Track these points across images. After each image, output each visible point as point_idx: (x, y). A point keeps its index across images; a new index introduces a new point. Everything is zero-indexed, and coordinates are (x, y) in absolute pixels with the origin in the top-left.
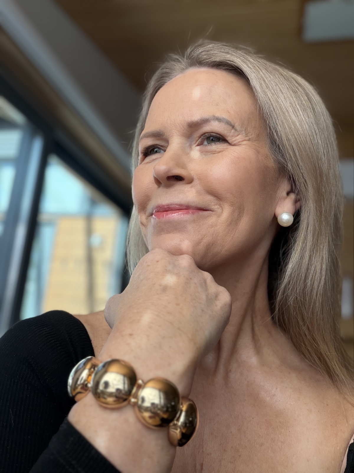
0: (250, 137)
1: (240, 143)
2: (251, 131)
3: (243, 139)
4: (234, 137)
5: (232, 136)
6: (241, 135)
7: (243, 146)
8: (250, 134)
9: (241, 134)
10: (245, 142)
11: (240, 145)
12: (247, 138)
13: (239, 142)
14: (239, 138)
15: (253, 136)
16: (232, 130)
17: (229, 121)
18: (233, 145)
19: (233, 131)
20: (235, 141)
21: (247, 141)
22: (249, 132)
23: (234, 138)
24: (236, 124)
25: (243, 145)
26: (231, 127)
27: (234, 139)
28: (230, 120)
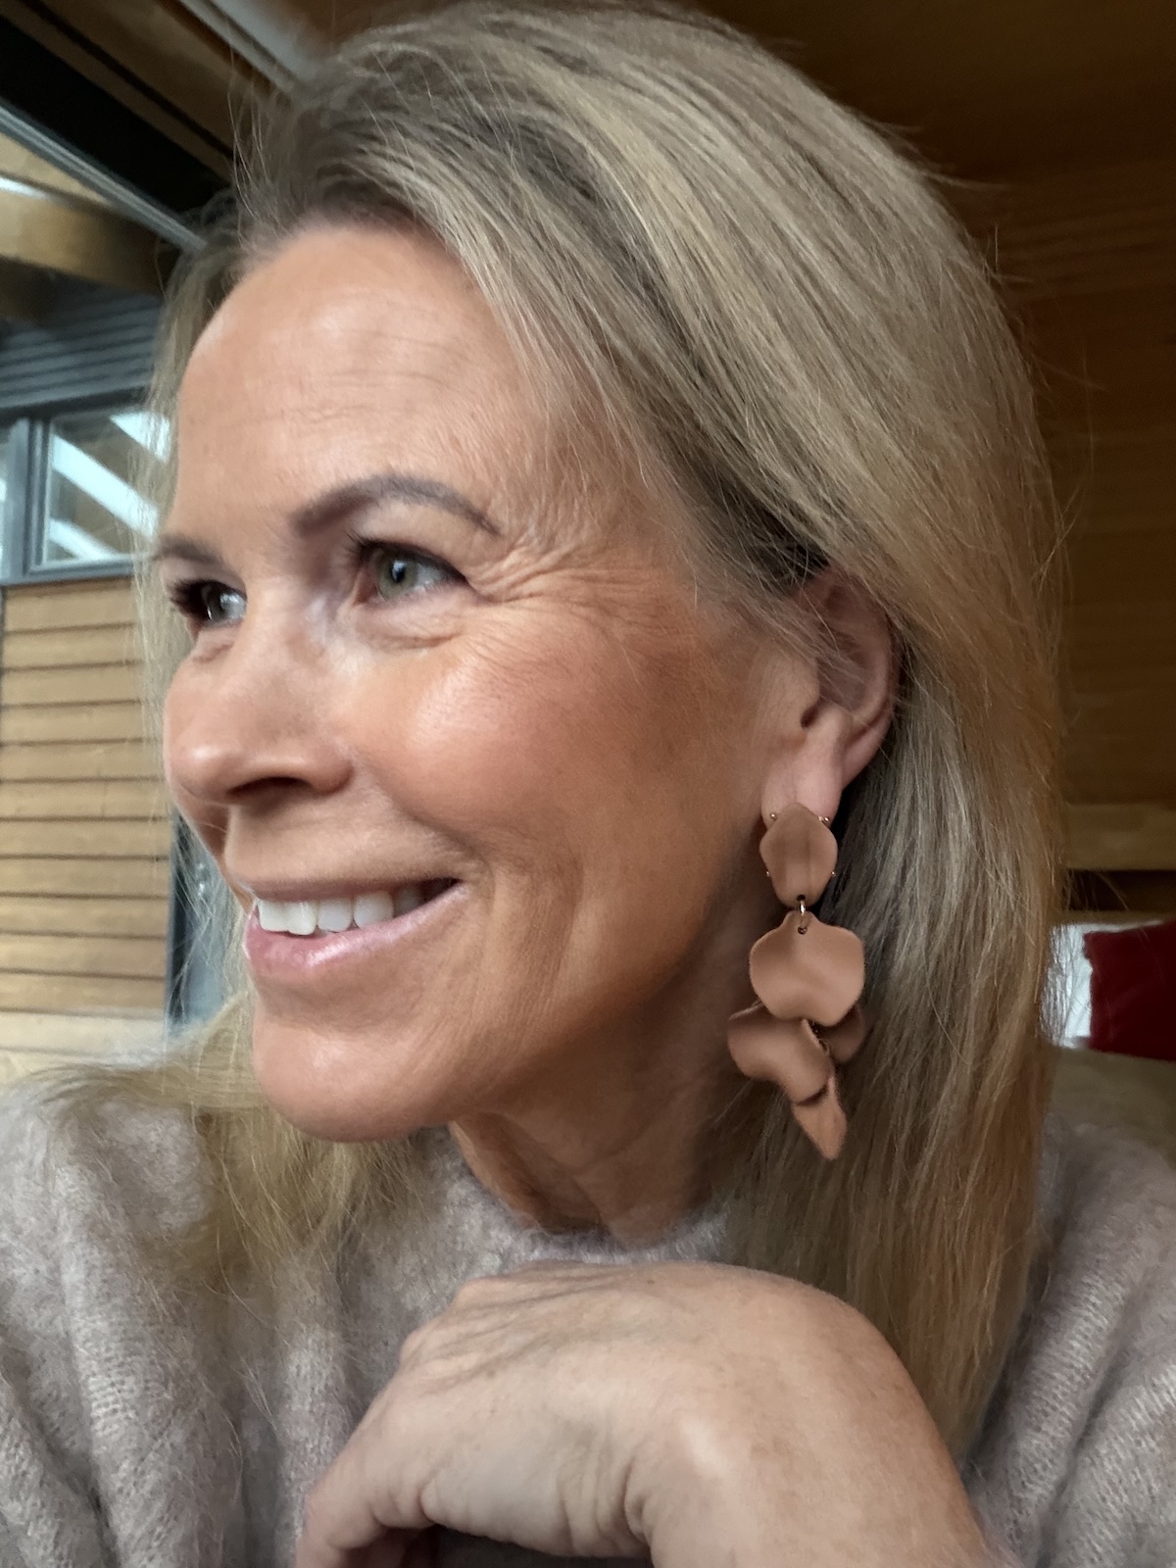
1: (518, 590)
3: (528, 570)
4: (487, 565)
5: (479, 561)
6: (524, 549)
7: (528, 603)
8: (570, 529)
9: (521, 546)
10: (537, 584)
11: (517, 598)
12: (547, 561)
13: (513, 585)
14: (511, 567)
16: (476, 530)
18: (490, 600)
19: (480, 537)
20: (495, 580)
21: (549, 574)
22: (563, 520)
23: (488, 569)
24: (493, 502)
25: (531, 595)
27: (490, 574)
28: (461, 484)
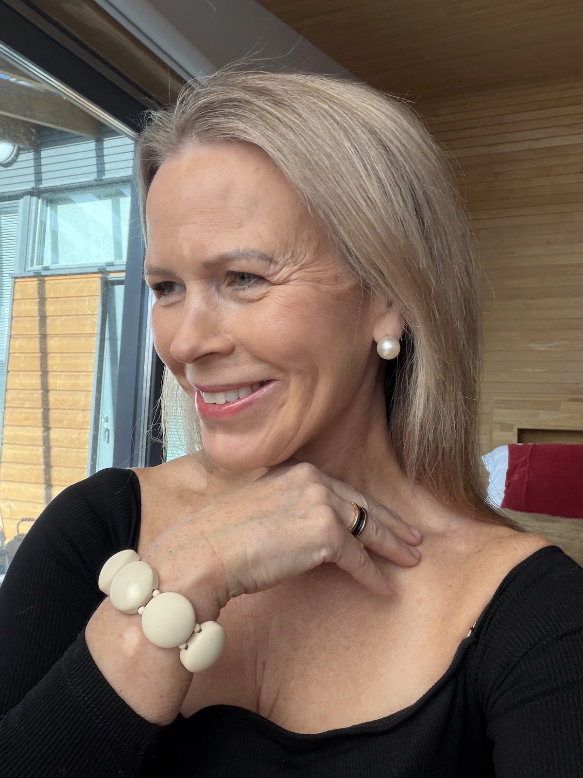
0: (303, 262)
1: (288, 279)
2: (303, 251)
3: (291, 272)
8: (302, 256)
9: (287, 265)
14: (284, 273)
15: (307, 257)
17: (262, 254)
18: (278, 285)
21: (298, 272)
22: (299, 254)
23: (276, 275)
24: (275, 254)
26: (268, 262)
28: (263, 251)
